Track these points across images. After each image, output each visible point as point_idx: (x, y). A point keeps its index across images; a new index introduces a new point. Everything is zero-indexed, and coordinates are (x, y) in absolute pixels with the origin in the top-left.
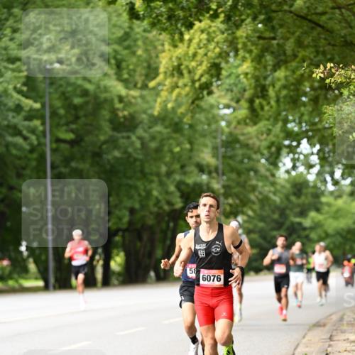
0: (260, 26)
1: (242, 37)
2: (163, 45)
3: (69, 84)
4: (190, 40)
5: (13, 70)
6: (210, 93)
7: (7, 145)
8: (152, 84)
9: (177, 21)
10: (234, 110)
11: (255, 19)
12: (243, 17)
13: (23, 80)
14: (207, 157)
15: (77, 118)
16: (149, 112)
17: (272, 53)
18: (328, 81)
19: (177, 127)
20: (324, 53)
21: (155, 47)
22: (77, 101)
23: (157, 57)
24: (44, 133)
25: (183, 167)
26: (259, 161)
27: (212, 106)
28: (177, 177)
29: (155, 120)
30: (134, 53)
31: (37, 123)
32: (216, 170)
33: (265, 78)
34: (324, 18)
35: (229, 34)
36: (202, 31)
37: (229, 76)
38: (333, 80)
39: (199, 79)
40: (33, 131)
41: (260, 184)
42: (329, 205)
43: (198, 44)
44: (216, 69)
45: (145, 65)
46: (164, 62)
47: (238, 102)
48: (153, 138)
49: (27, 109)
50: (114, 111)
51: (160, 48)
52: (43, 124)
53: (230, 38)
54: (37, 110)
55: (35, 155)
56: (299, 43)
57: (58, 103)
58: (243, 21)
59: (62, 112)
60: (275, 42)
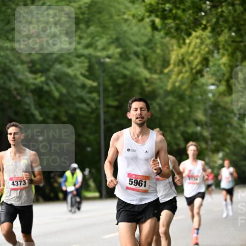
0: (233, 34)
1: (222, 41)
2: (172, 46)
3: (115, 71)
4: (190, 44)
5: (80, 62)
6: (202, 76)
7: (77, 109)
8: (166, 71)
9: (182, 31)
10: (218, 86)
11: (230, 29)
12: (223, 28)
13: (86, 68)
14: (200, 116)
15: (119, 92)
16: (165, 88)
17: (241, 51)
19: (181, 97)
21: (168, 48)
22: (120, 81)
23: (169, 54)
24: (99, 101)
25: (185, 122)
26: (232, 118)
27: (203, 85)
28: (182, 128)
29: (168, 93)
30: (154, 52)
31: (95, 95)
32: (206, 124)
35: (214, 39)
36: (197, 38)
37: (214, 65)
39: (195, 68)
40: (93, 100)
41: (233, 133)
43: (195, 45)
44: (205, 61)
45: (161, 59)
46: (174, 57)
47: (220, 81)
48: (167, 104)
49: (89, 86)
50: (142, 88)
51: (171, 48)
52: (99, 96)
53: (214, 42)
54: (95, 87)
55: (94, 116)
57: (108, 83)
58: (222, 31)
59: (110, 88)
60: (242, 44)
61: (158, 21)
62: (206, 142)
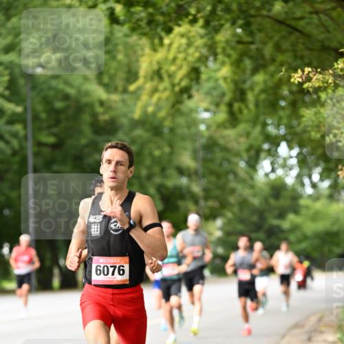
0: (239, 31)
1: (220, 41)
2: (143, 50)
3: (50, 88)
4: (170, 45)
6: (190, 97)
8: (132, 88)
9: (157, 25)
10: (214, 113)
11: (234, 23)
12: (222, 22)
13: (5, 85)
14: (187, 160)
15: (58, 122)
16: (130, 115)
17: (251, 58)
18: (306, 86)
19: (157, 131)
20: (302, 58)
21: (135, 52)
22: (59, 105)
23: (137, 61)
24: (26, 137)
26: (237, 164)
27: (192, 111)
28: (158, 180)
29: (135, 124)
30: (114, 58)
31: (18, 127)
32: (196, 173)
33: (244, 82)
34: (302, 23)
35: (209, 39)
36: (182, 36)
37: (209, 79)
38: (310, 84)
39: (179, 84)
40: (15, 135)
41: (239, 187)
42: (307, 207)
43: (178, 48)
44: (195, 73)
45: (125, 69)
46: (145, 65)
47: (217, 105)
48: (133, 142)
49: (9, 112)
50: (95, 116)
51: (140, 52)
52: (25, 128)
53: (209, 42)
54: (18, 115)
55: (16, 159)
56: (278, 48)
57: (40, 107)
58: (222, 25)
59: (43, 116)
60: (253, 47)
61: (119, 9)
62: (196, 202)
